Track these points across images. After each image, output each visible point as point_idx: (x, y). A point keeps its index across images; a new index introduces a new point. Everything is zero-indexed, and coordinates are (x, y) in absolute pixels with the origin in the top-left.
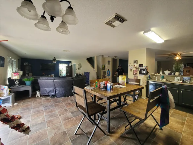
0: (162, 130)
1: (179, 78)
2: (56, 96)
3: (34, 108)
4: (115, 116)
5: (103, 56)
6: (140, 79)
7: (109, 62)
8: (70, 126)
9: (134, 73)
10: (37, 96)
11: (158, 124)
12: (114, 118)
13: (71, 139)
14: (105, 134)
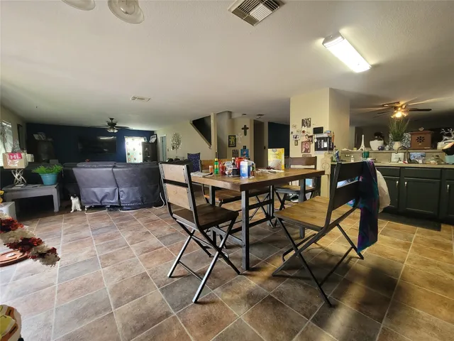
0: (362, 258)
1: (401, 155)
2: (121, 207)
3: (66, 234)
4: (261, 238)
5: (230, 113)
6: (316, 157)
7: (245, 128)
8: (158, 262)
9: (304, 150)
10: (73, 208)
11: (353, 246)
12: (257, 244)
13: (159, 287)
14: (239, 273)
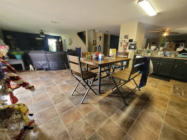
0: (140, 90)
1: (162, 53)
2: (50, 69)
4: (104, 83)
5: (94, 30)
6: (128, 53)
7: (100, 37)
8: (67, 90)
9: (124, 49)
10: (30, 69)
11: (137, 87)
12: (103, 85)
14: (96, 94)
